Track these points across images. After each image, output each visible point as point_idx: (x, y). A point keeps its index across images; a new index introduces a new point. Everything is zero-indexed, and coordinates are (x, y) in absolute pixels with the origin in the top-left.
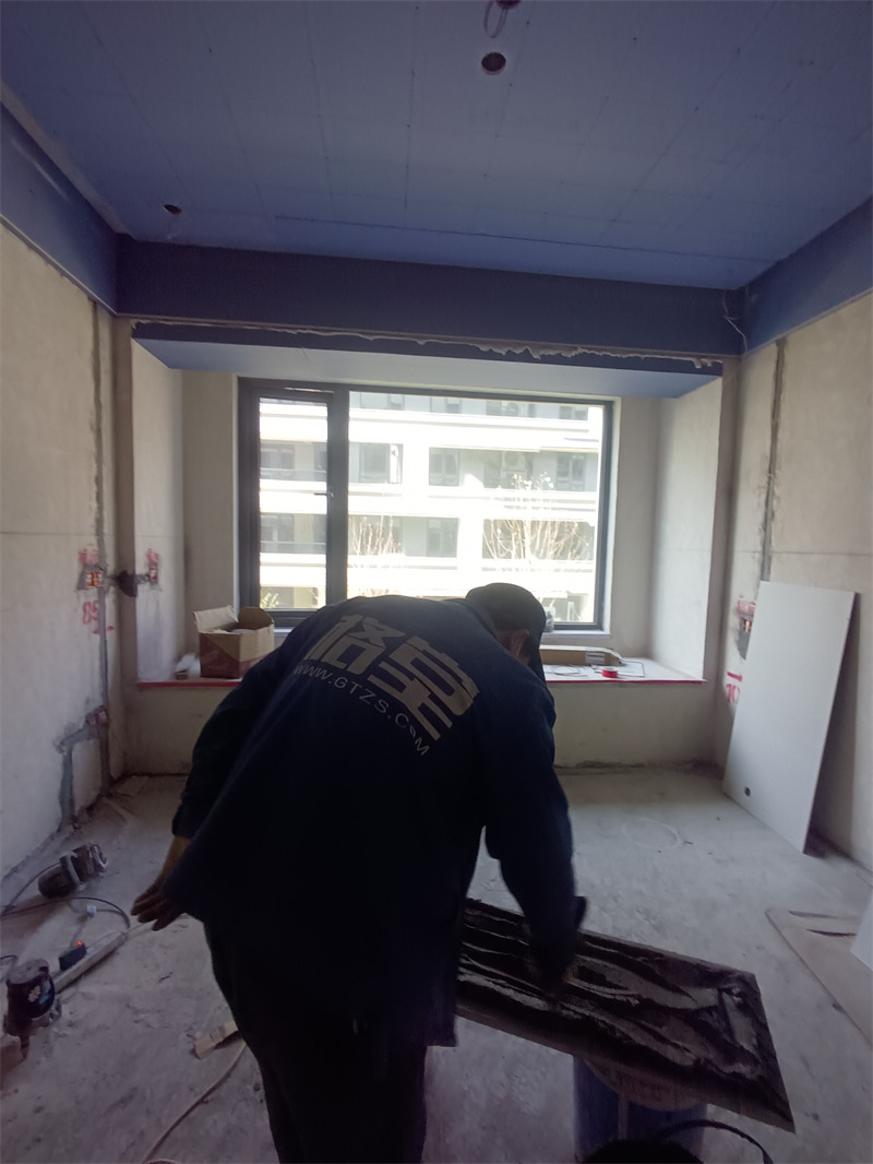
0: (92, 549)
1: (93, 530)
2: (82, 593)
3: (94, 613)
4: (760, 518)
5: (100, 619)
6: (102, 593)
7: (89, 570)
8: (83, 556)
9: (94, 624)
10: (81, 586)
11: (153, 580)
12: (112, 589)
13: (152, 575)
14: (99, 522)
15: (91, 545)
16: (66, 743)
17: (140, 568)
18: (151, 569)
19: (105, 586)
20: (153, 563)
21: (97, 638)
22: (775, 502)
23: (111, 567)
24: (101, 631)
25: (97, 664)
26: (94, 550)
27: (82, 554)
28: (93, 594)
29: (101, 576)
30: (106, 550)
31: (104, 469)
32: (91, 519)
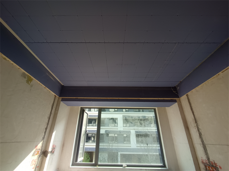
1: (41, 140)
2: (33, 157)
4: (198, 135)
5: (36, 164)
6: (38, 157)
7: (37, 150)
12: (42, 155)
20: (54, 149)
22: (200, 130)
26: (40, 146)
27: (36, 146)
28: (36, 157)
29: (40, 152)
30: (43, 145)
31: (48, 126)
32: (42, 138)
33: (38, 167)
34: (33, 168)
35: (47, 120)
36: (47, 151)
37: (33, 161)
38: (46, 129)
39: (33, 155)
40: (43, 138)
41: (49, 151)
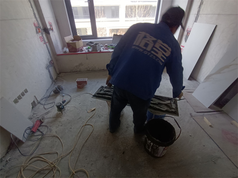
0: (36, 22)
1: (34, 17)
2: (38, 34)
3: (42, 39)
5: (44, 40)
6: (42, 34)
7: (37, 28)
8: (35, 25)
9: (43, 42)
10: (37, 33)
11: (52, 30)
12: (44, 33)
13: (51, 28)
14: (34, 14)
15: (35, 21)
16: (47, 68)
17: (49, 27)
18: (51, 27)
19: (42, 32)
20: (51, 26)
21: (45, 45)
23: (42, 27)
24: (45, 43)
25: (47, 51)
28: (40, 34)
30: (39, 22)
33: (47, 42)
34: (44, 44)
37: (40, 38)
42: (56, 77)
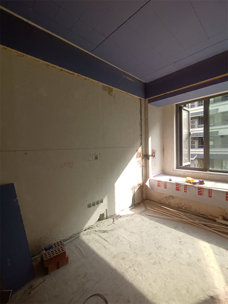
1: (140, 146)
2: (137, 159)
3: (140, 163)
12: (144, 158)
16: (133, 189)
17: (150, 153)
18: (153, 154)
23: (144, 153)
26: (140, 150)
27: (137, 151)
28: (140, 159)
29: (142, 155)
30: (143, 150)
31: (142, 132)
32: (139, 143)
33: (144, 166)
34: (140, 167)
35: (139, 127)
36: (148, 154)
37: (138, 162)
38: (141, 135)
39: (137, 157)
40: (141, 144)
41: (149, 155)
42: (139, 201)
